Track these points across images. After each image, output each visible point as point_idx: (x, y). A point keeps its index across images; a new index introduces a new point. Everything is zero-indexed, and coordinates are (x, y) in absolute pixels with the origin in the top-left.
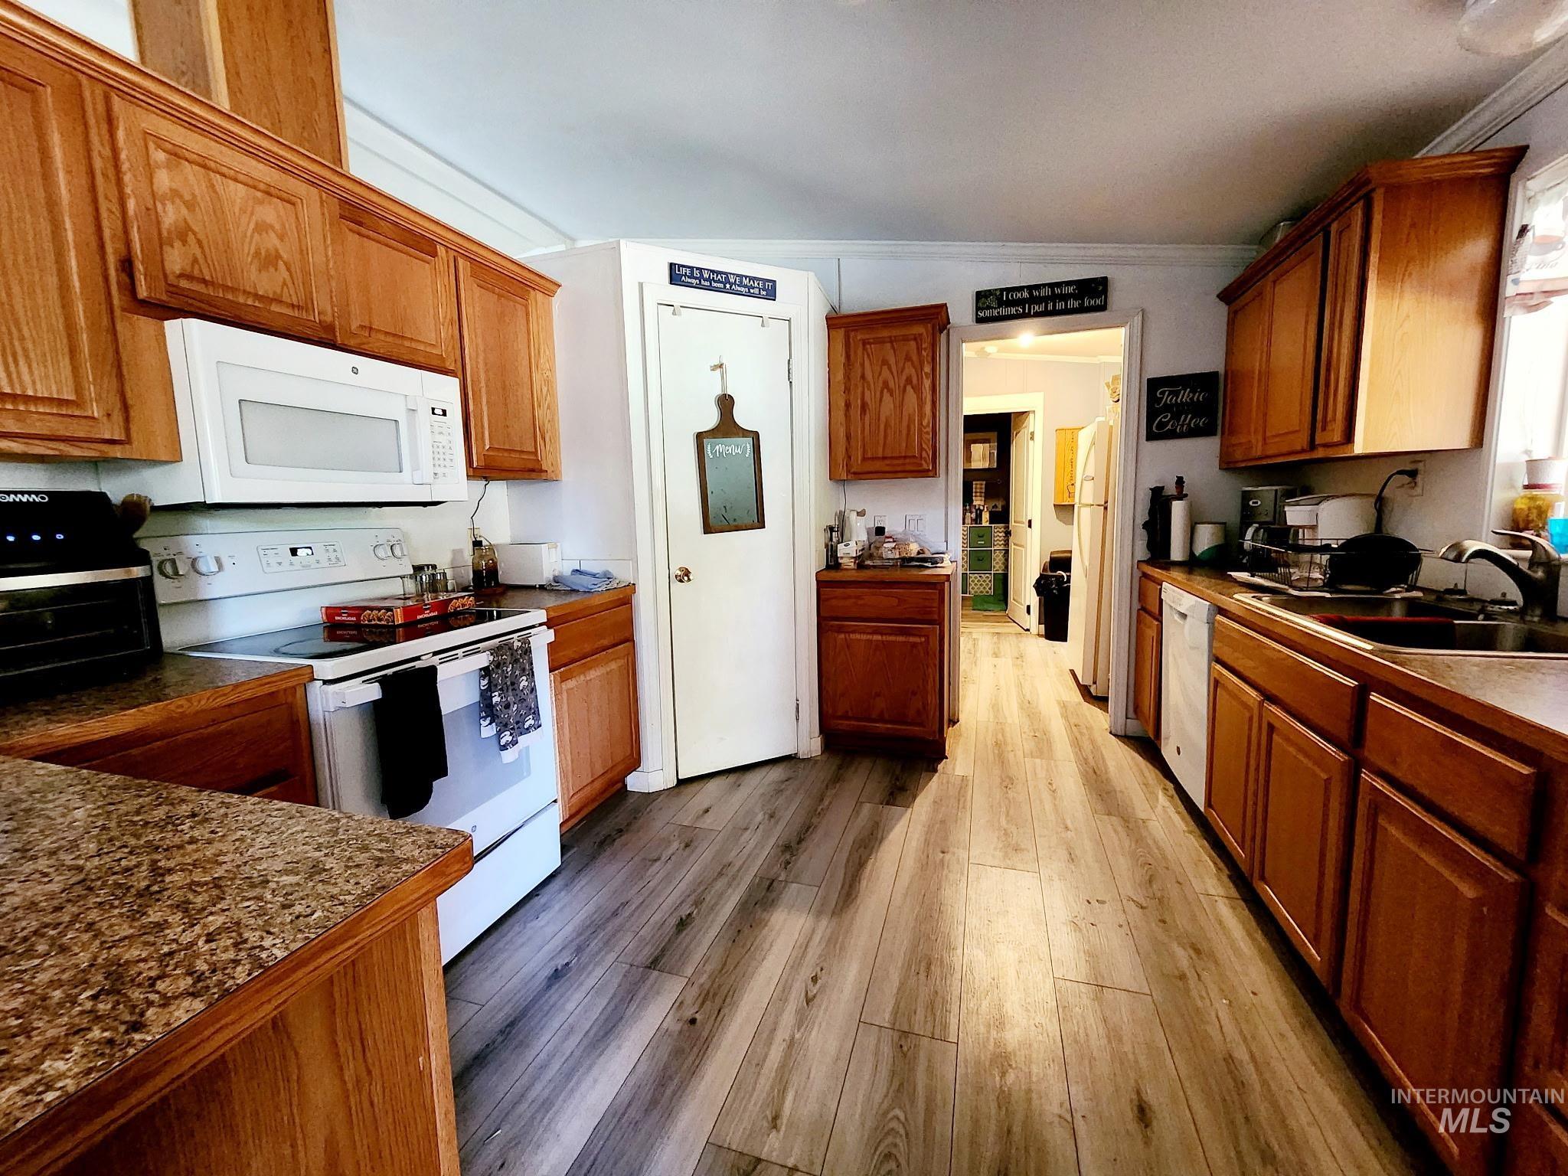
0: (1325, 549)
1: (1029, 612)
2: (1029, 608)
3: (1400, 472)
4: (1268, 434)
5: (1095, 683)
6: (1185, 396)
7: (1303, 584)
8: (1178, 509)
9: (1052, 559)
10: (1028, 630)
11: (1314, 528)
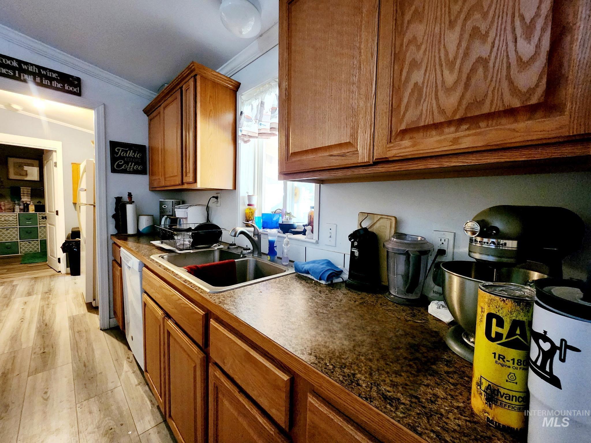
0: (189, 230)
1: (59, 261)
2: (59, 259)
3: (213, 197)
4: (166, 176)
5: (94, 300)
6: (130, 154)
7: (181, 247)
8: (130, 208)
9: (72, 232)
10: (60, 272)
11: (186, 218)
